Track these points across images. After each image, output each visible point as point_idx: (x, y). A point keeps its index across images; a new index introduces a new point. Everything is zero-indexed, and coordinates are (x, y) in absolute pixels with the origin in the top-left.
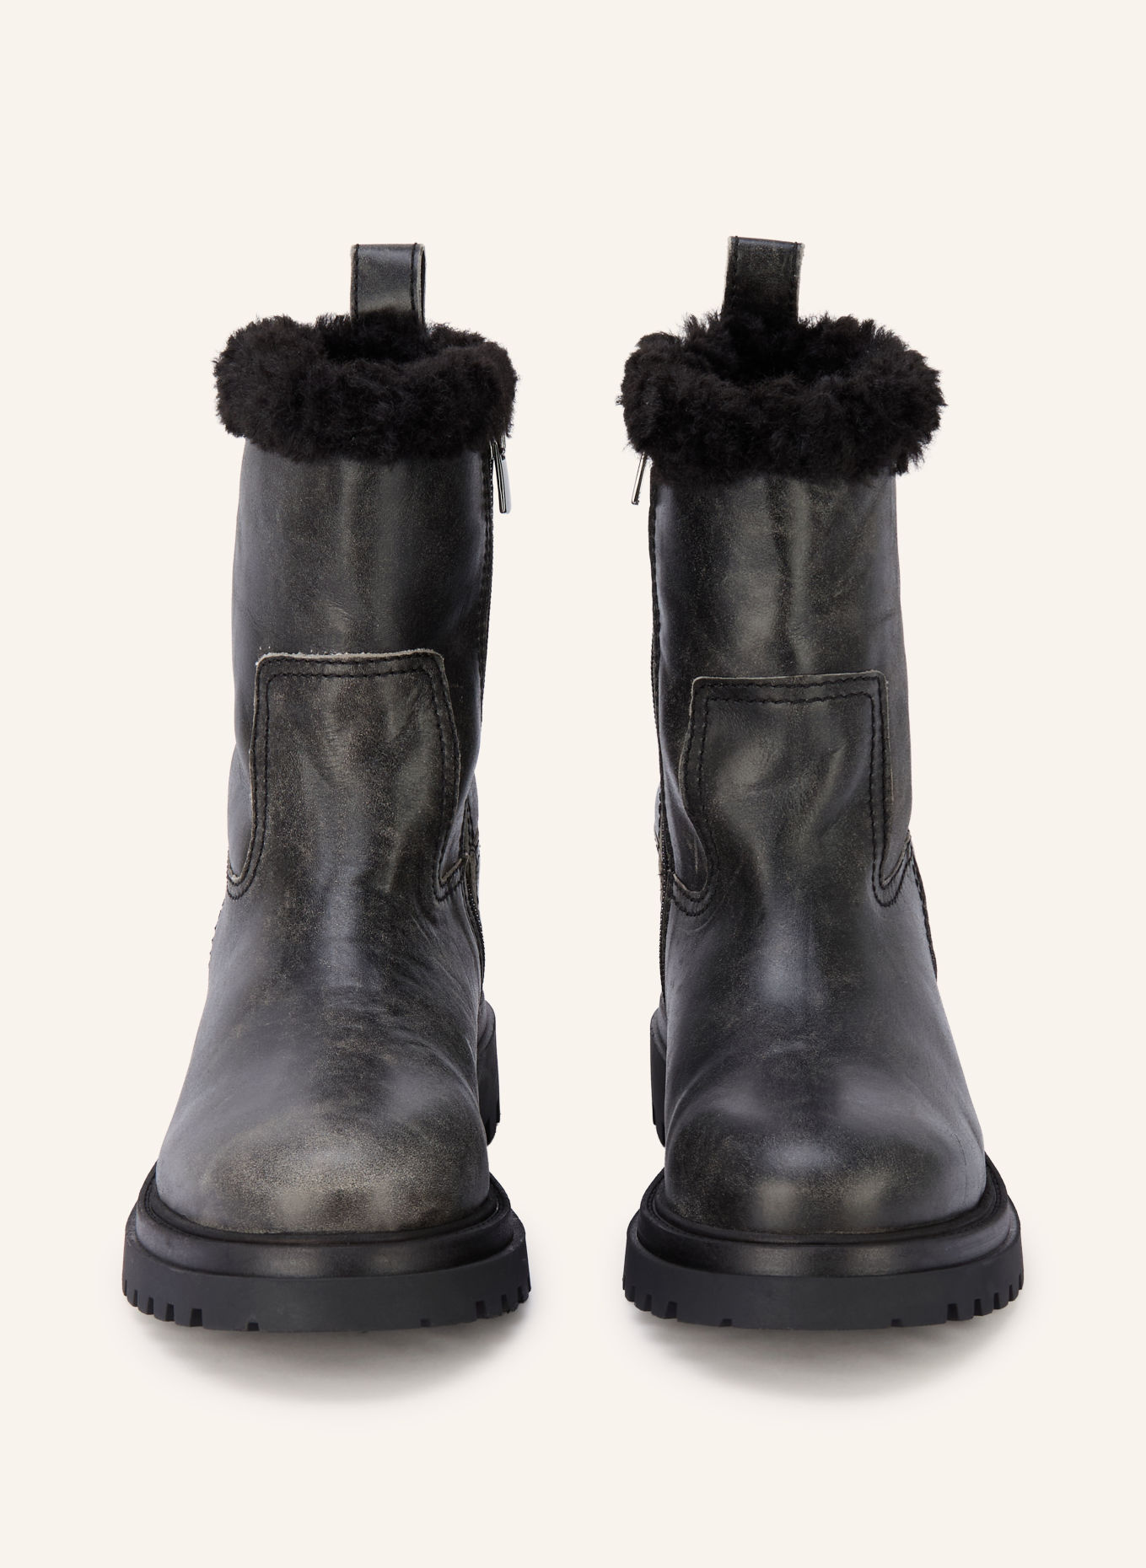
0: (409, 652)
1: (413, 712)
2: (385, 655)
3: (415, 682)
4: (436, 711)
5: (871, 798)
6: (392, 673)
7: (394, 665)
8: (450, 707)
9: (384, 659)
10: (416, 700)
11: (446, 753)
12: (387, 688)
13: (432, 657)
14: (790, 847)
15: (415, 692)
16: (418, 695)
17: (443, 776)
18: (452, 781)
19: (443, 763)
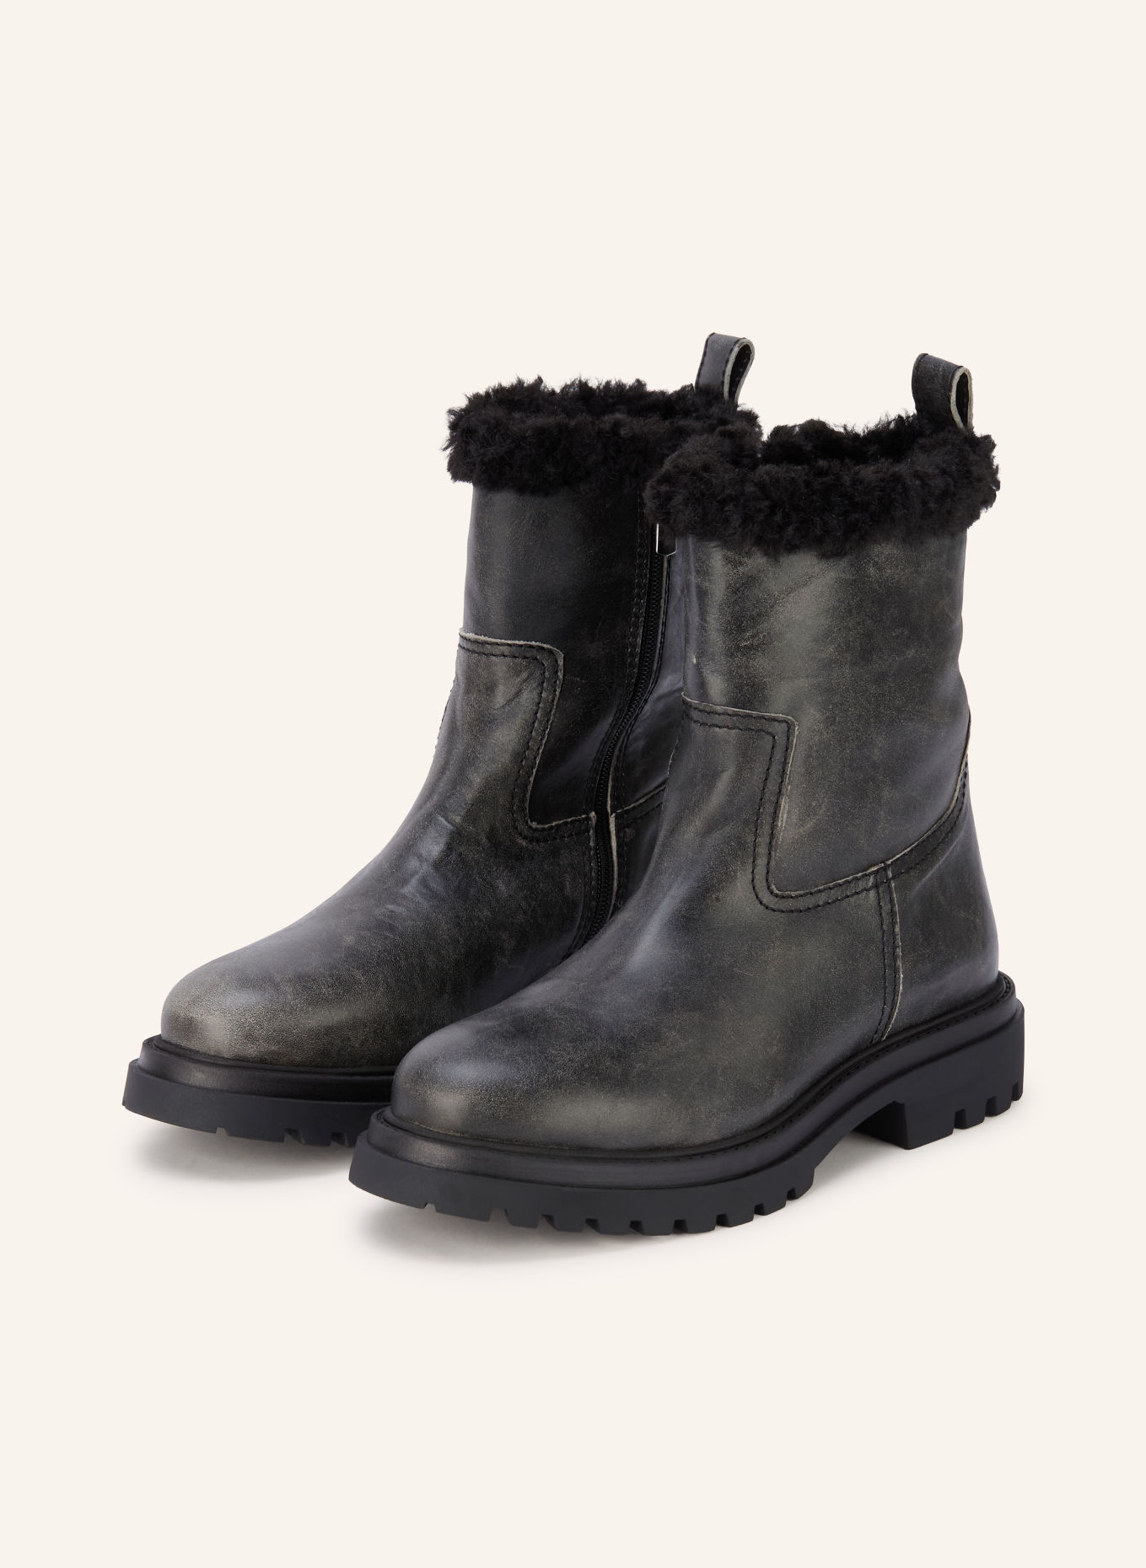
0: (522, 642)
1: (521, 690)
2: (499, 641)
3: (527, 667)
4: (541, 693)
5: (758, 819)
6: (504, 656)
7: (506, 650)
8: (557, 693)
9: (497, 644)
10: (525, 681)
11: (536, 725)
12: (501, 667)
13: (551, 652)
14: (677, 840)
15: (524, 675)
16: (528, 677)
17: (528, 743)
18: (535, 748)
19: (531, 733)
